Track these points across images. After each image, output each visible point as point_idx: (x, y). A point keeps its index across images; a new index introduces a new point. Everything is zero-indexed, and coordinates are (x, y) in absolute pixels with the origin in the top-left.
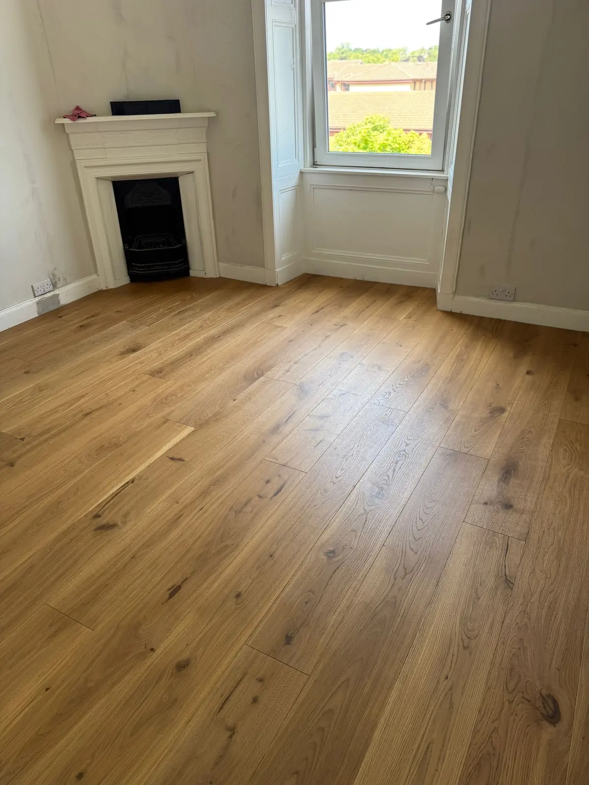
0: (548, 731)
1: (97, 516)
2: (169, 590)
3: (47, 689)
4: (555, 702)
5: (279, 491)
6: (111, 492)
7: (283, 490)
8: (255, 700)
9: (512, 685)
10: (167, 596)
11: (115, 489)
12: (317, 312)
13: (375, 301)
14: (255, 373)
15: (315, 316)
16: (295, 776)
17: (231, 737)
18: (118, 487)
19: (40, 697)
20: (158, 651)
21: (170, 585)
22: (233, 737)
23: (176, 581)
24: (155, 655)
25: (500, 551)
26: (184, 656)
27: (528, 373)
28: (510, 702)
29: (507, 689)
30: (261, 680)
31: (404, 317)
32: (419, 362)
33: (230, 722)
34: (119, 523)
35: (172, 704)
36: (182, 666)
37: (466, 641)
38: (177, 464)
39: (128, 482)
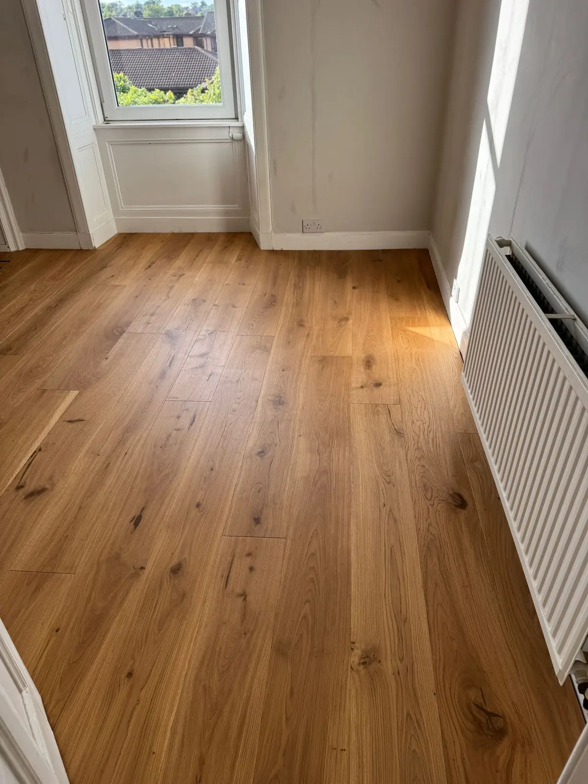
0: (463, 514)
1: (19, 487)
2: (131, 521)
3: (57, 631)
4: (460, 496)
5: (194, 421)
6: (22, 465)
7: (196, 419)
8: (251, 569)
9: (429, 496)
10: (132, 526)
11: (24, 461)
12: (149, 267)
13: (202, 250)
14: (115, 331)
15: (149, 271)
16: (307, 603)
17: (245, 599)
18: (27, 458)
19: (54, 639)
20: (149, 567)
21: (131, 517)
22: (247, 599)
23: (135, 512)
24: (146, 572)
25: (385, 416)
26: (175, 561)
27: (354, 288)
28: (432, 505)
29: (427, 498)
30: (249, 555)
31: (235, 260)
32: (265, 295)
33: (239, 590)
34: (48, 486)
35: (182, 598)
36: (176, 570)
37: (387, 479)
38: (80, 424)
39: (35, 452)
